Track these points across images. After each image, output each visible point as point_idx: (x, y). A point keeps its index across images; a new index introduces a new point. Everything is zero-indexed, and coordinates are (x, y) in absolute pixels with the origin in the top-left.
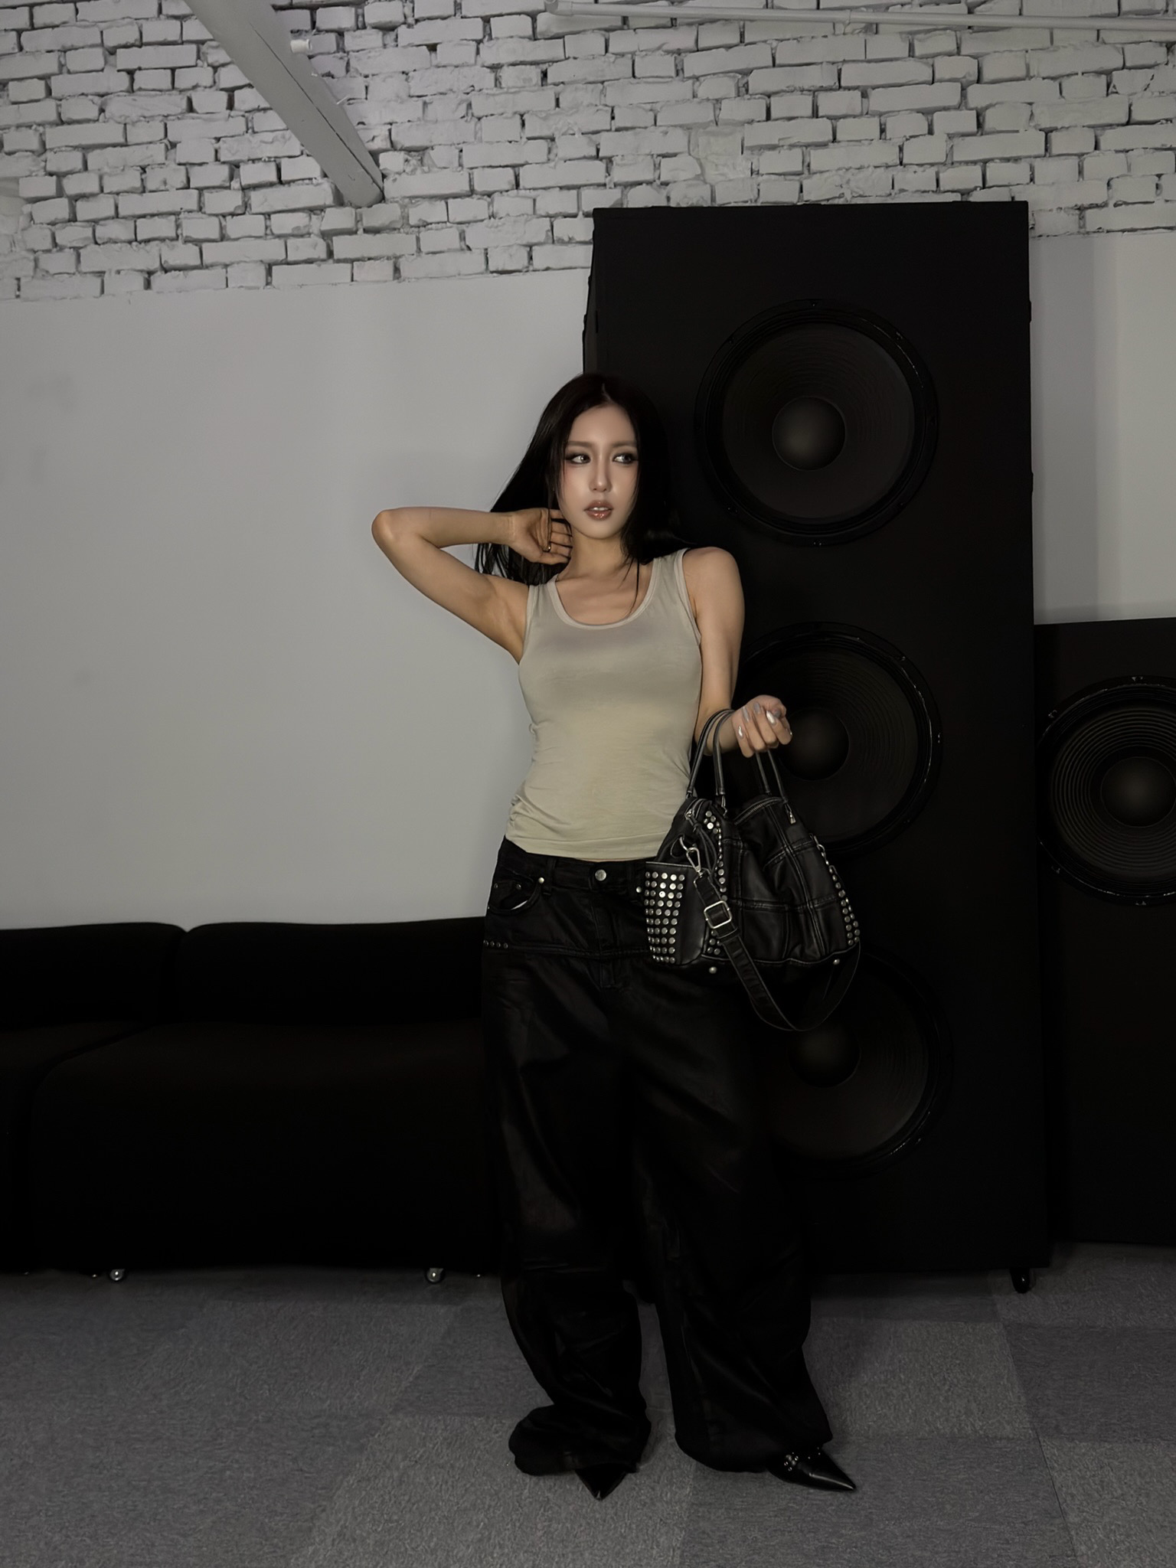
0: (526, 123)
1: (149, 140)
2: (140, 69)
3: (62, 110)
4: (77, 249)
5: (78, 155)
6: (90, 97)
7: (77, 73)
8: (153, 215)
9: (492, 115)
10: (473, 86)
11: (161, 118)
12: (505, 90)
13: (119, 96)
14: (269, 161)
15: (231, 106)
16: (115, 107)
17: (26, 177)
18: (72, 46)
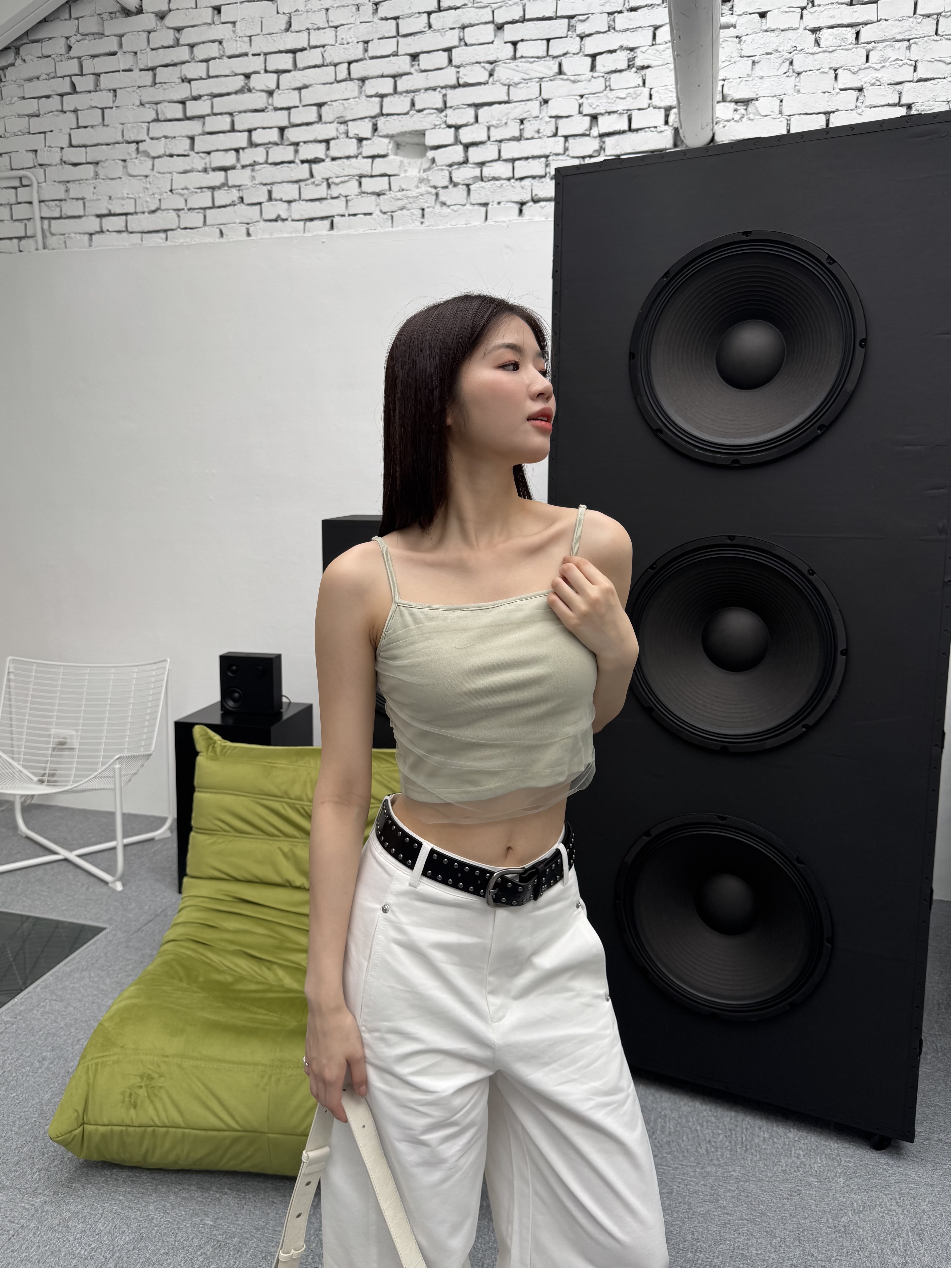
0: (839, 77)
1: (528, 99)
2: (522, 40)
3: (461, 74)
4: (468, 186)
5: (471, 111)
6: (483, 64)
7: (472, 45)
8: (527, 158)
9: (810, 71)
10: (795, 47)
11: (537, 80)
12: (824, 49)
13: (505, 63)
14: (623, 113)
15: (593, 68)
16: (502, 72)
17: (432, 129)
18: (470, 24)
